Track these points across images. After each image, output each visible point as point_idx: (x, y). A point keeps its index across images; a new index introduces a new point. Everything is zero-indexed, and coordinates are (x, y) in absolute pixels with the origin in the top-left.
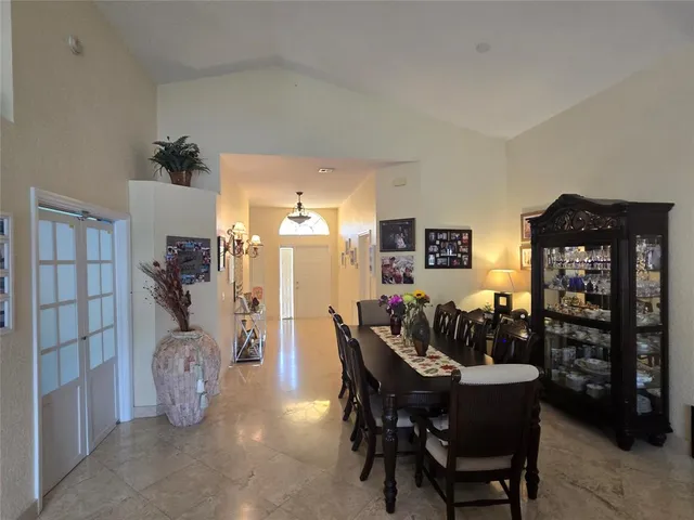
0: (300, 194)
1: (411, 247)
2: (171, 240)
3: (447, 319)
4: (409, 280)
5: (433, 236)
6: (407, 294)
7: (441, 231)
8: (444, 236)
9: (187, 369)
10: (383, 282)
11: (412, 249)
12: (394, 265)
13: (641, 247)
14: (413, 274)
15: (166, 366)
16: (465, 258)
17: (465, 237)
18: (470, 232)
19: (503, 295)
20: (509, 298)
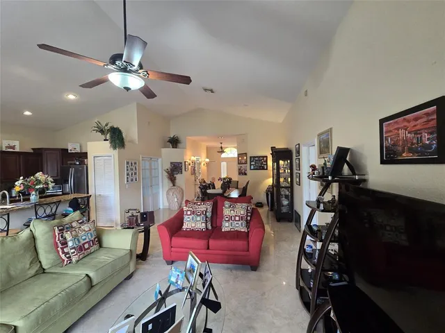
0: (221, 143)
2: (171, 163)
5: (253, 159)
7: (256, 157)
8: (257, 159)
9: (173, 195)
10: (239, 175)
11: (246, 163)
12: (242, 169)
14: (246, 172)
15: (169, 194)
16: (265, 166)
17: (265, 159)
18: (267, 157)
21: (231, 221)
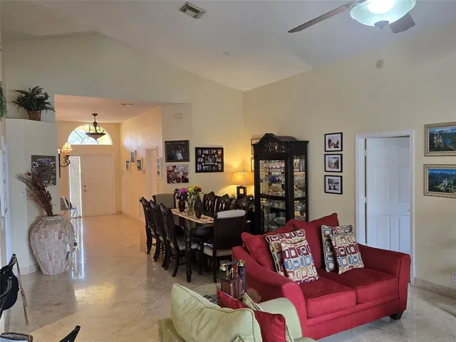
0: (95, 115)
1: (186, 159)
2: (34, 158)
3: (210, 202)
4: (186, 181)
5: (200, 151)
6: (190, 187)
7: (205, 149)
8: (207, 152)
9: (60, 238)
10: (168, 182)
11: (188, 160)
12: (176, 171)
13: (296, 161)
14: (188, 176)
15: (46, 237)
16: (220, 165)
17: (220, 152)
18: (222, 149)
19: (241, 187)
20: (244, 188)
21: (348, 256)
